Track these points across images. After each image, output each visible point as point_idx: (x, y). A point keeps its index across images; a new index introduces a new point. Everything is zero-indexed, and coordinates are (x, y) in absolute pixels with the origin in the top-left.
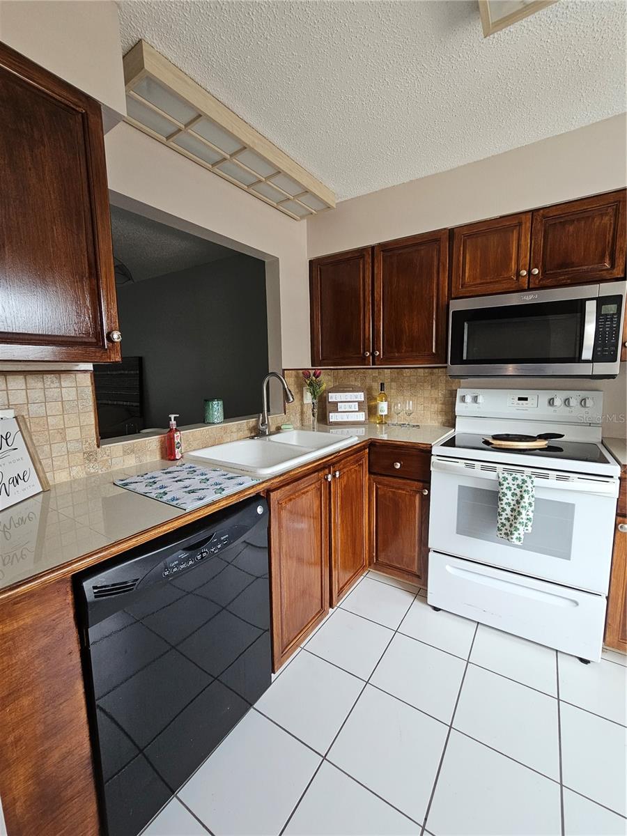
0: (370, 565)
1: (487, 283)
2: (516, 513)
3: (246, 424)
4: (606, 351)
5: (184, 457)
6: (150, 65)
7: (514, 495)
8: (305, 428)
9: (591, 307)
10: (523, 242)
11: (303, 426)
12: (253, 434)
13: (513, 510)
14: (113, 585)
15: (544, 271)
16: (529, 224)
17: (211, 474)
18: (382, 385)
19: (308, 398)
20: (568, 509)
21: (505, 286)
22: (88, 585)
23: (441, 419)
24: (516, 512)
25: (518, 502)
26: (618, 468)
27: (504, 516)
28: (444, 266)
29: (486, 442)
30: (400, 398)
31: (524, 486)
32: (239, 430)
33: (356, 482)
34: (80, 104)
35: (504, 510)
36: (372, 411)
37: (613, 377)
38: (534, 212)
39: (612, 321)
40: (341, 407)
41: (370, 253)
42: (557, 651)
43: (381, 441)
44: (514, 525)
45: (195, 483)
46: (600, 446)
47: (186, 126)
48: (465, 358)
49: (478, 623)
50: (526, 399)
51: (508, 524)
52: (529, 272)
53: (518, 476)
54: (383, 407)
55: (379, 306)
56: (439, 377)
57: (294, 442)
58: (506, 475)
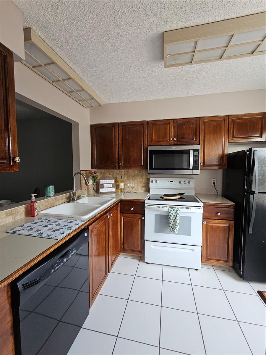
0: (121, 251)
1: (160, 141)
3: (64, 196)
4: (196, 166)
5: (39, 214)
6: (33, 39)
7: (174, 216)
8: (89, 195)
9: (191, 152)
10: (171, 129)
11: (88, 195)
12: (68, 200)
13: (174, 221)
14: (31, 282)
15: (177, 139)
16: (172, 124)
17: (60, 222)
18: (121, 176)
19: (91, 182)
20: (190, 218)
21: (166, 143)
22: (19, 285)
23: (144, 189)
24: (175, 222)
25: (176, 218)
26: (202, 204)
27: (172, 224)
28: (145, 134)
29: (161, 197)
30: (128, 182)
31: (177, 212)
32: (62, 199)
33: (116, 216)
34: (4, 51)
35: (171, 222)
36: (117, 187)
37: (198, 174)
38: (174, 120)
39: (197, 157)
40: (105, 186)
41: (117, 125)
42: (188, 269)
43: (125, 200)
44: (175, 226)
45: (54, 226)
46: (195, 196)
47: (45, 65)
48: (154, 167)
49: (163, 265)
50: (172, 181)
51: (173, 226)
52: (173, 139)
53: (175, 209)
54: (122, 185)
55: (121, 146)
56: (143, 173)
57: (87, 202)
58: (171, 209)
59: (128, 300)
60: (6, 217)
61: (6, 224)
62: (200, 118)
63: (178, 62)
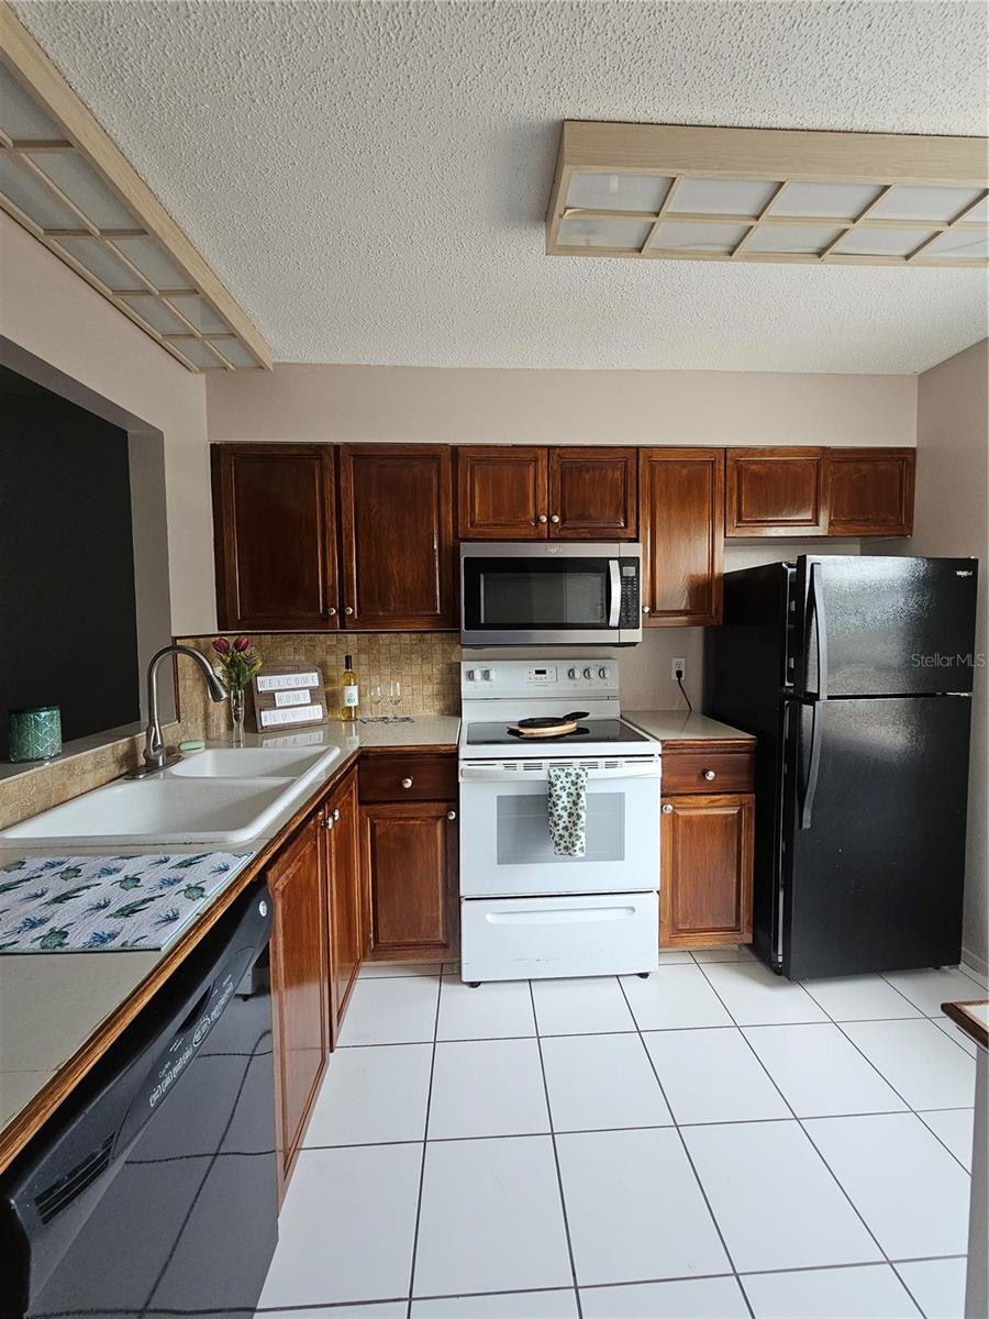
0: (365, 956)
1: (501, 525)
2: (574, 818)
3: (107, 753)
4: (629, 616)
7: (570, 795)
8: (212, 743)
9: (614, 566)
10: (540, 482)
11: (210, 742)
12: (124, 770)
13: (570, 815)
14: (70, 1176)
15: (563, 520)
16: (545, 462)
17: (130, 867)
18: (348, 659)
20: (620, 799)
21: (522, 532)
23: (438, 705)
24: (574, 816)
25: (575, 803)
26: (659, 744)
27: (562, 825)
28: (448, 496)
29: (512, 732)
30: (375, 679)
31: (579, 781)
32: (98, 765)
35: (560, 817)
36: (329, 698)
37: (634, 644)
38: (550, 448)
39: (632, 584)
40: (280, 699)
41: (332, 455)
42: (617, 976)
43: (379, 750)
44: (575, 833)
45: (111, 892)
46: (622, 721)
47: (18, 144)
48: (482, 621)
49: (530, 980)
50: (543, 672)
51: (566, 834)
52: (550, 520)
53: (571, 770)
54: (352, 695)
55: (349, 537)
56: (433, 645)
57: (209, 773)
58: (558, 772)
59: (425, 1141)
62: (637, 448)
63: (596, 241)
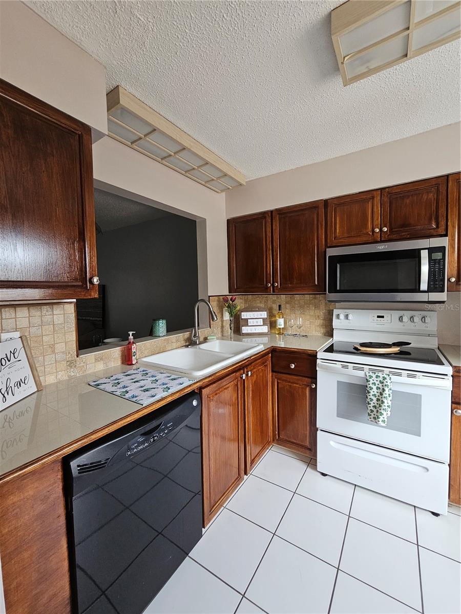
0: (273, 440)
1: (352, 237)
2: (380, 402)
3: (182, 336)
4: (436, 284)
5: (139, 362)
6: (123, 101)
7: (378, 388)
8: (225, 338)
9: (424, 254)
10: (375, 210)
11: (223, 337)
12: (187, 344)
13: (378, 400)
14: (91, 464)
15: (391, 229)
16: (379, 198)
18: (280, 306)
19: (227, 316)
20: (418, 398)
21: (365, 239)
22: (74, 464)
23: (322, 330)
24: (380, 401)
25: (381, 394)
26: (451, 368)
27: (372, 404)
28: (322, 225)
29: (356, 349)
30: (293, 316)
31: (385, 381)
32: (177, 341)
33: (263, 379)
34: (78, 128)
35: (372, 400)
36: (272, 325)
37: (443, 302)
38: (382, 189)
39: (439, 264)
40: (250, 322)
41: (270, 215)
42: (415, 507)
43: (280, 348)
44: (379, 411)
45: (148, 383)
46: (437, 351)
47: (145, 136)
48: (338, 288)
50: (383, 317)
51: (375, 410)
52: (381, 230)
53: (380, 374)
54: (281, 322)
55: (276, 251)
56: (320, 300)
57: (217, 349)
58: (371, 374)
59: (274, 534)
60: (95, 362)
61: (94, 373)
62: (447, 176)
63: (372, 65)
